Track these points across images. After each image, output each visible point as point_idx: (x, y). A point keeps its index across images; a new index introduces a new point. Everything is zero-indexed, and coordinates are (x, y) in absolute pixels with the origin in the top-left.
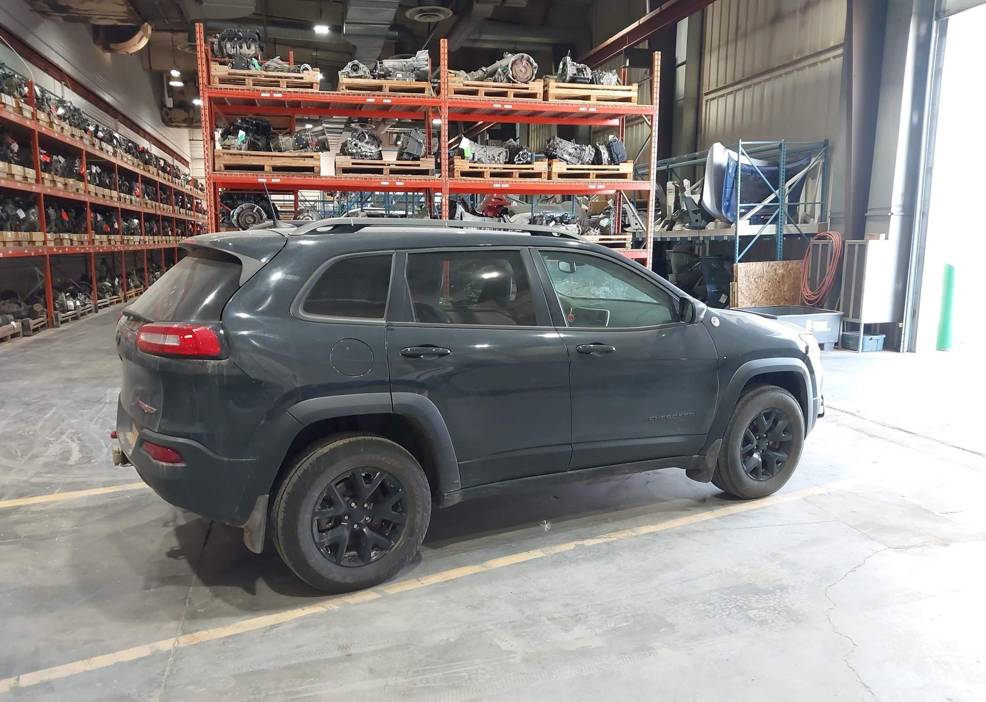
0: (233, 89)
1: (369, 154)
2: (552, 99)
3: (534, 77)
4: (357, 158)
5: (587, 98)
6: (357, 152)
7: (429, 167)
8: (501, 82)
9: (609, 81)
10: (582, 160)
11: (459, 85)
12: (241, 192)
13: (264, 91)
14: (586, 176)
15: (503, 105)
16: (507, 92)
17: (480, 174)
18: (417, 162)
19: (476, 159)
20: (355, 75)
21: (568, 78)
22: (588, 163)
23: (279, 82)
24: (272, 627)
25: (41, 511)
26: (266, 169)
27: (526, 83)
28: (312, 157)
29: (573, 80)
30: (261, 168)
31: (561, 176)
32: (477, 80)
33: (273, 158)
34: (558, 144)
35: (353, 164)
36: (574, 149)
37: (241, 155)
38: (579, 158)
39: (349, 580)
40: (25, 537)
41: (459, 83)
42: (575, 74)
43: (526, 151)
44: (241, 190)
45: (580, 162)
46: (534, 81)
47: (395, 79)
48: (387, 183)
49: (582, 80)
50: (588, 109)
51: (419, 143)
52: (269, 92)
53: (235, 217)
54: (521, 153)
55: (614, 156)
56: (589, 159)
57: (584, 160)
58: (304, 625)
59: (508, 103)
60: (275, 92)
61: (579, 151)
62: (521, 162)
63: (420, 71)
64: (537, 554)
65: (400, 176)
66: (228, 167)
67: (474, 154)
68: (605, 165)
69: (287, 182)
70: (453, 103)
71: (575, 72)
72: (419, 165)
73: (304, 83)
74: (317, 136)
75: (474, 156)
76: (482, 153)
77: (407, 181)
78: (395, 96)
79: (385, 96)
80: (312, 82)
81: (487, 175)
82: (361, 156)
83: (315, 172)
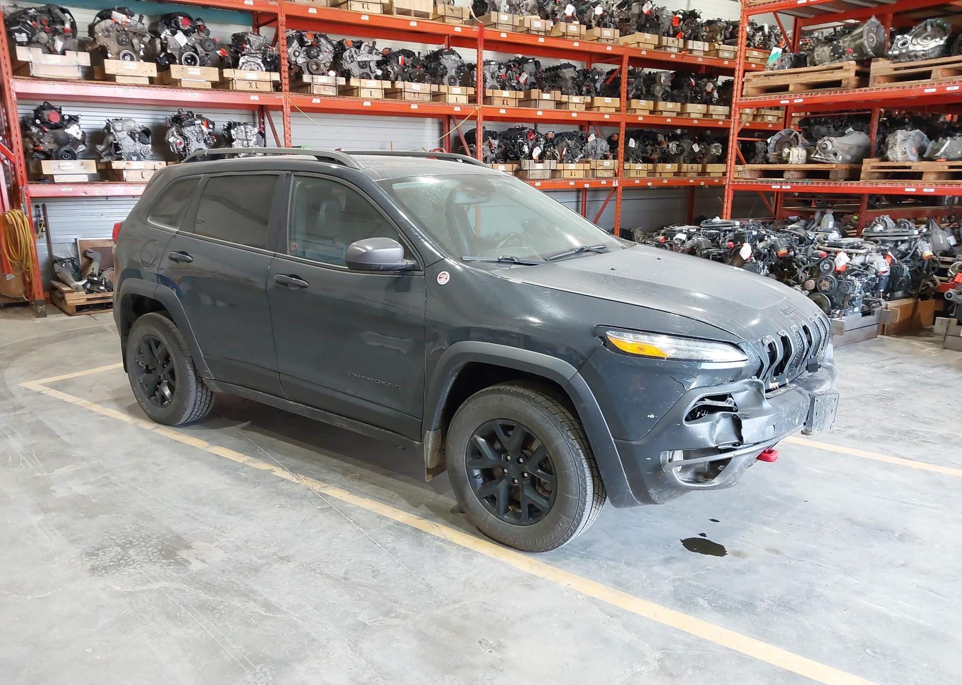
12: (818, 115)
26: (791, 88)
28: (841, 68)
30: (785, 88)
33: (799, 74)
35: (895, 69)
37: (773, 75)
48: (934, 90)
53: (772, 145)
74: (854, 40)
82: (910, 57)
83: (842, 86)
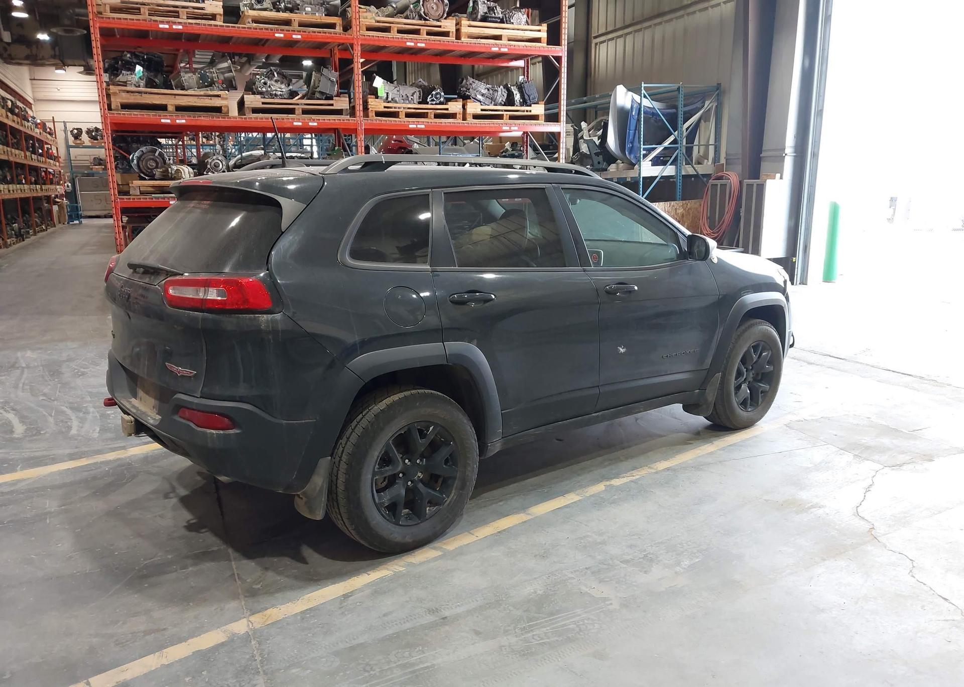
0: (126, 19)
1: (279, 93)
2: (465, 38)
3: (445, 15)
4: (266, 97)
5: (498, 38)
6: (267, 91)
7: (342, 106)
8: (413, 19)
9: (519, 20)
10: (494, 101)
11: (370, 21)
12: (134, 134)
13: (162, 22)
14: (500, 117)
15: (416, 43)
16: (420, 29)
17: (395, 115)
18: (331, 102)
19: (390, 99)
20: (260, 7)
21: (479, 17)
22: (501, 104)
23: (178, 12)
24: (346, 596)
25: (11, 492)
26: (170, 108)
27: (438, 20)
28: (218, 96)
29: (484, 19)
30: (163, 108)
31: (476, 117)
32: (388, 16)
33: (176, 96)
34: (471, 84)
35: (263, 103)
36: (486, 90)
37: (140, 92)
38: (492, 99)
39: (408, 539)
40: (9, 522)
41: (371, 19)
42: (486, 13)
43: (438, 91)
44: (135, 132)
45: (493, 103)
46: (445, 19)
47: (304, 13)
48: (300, 124)
49: (494, 19)
50: (500, 49)
51: (332, 82)
52: (168, 23)
53: (135, 162)
54: (434, 93)
55: (526, 97)
56: (502, 100)
57: (497, 101)
58: (378, 590)
59: (422, 41)
60: (175, 23)
61: (491, 92)
62: (434, 102)
63: (331, 5)
64: (572, 498)
65: (314, 117)
66: (125, 106)
67: (387, 93)
68: (517, 106)
69: (193, 123)
70: (365, 40)
71: (486, 10)
72: (332, 105)
73: (206, 15)
74: (223, 73)
75: (387, 95)
76: (396, 92)
77: (321, 121)
78: (305, 32)
79: (294, 31)
80: (216, 13)
81: (402, 115)
82: (271, 95)
83: (223, 112)
